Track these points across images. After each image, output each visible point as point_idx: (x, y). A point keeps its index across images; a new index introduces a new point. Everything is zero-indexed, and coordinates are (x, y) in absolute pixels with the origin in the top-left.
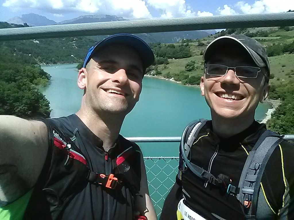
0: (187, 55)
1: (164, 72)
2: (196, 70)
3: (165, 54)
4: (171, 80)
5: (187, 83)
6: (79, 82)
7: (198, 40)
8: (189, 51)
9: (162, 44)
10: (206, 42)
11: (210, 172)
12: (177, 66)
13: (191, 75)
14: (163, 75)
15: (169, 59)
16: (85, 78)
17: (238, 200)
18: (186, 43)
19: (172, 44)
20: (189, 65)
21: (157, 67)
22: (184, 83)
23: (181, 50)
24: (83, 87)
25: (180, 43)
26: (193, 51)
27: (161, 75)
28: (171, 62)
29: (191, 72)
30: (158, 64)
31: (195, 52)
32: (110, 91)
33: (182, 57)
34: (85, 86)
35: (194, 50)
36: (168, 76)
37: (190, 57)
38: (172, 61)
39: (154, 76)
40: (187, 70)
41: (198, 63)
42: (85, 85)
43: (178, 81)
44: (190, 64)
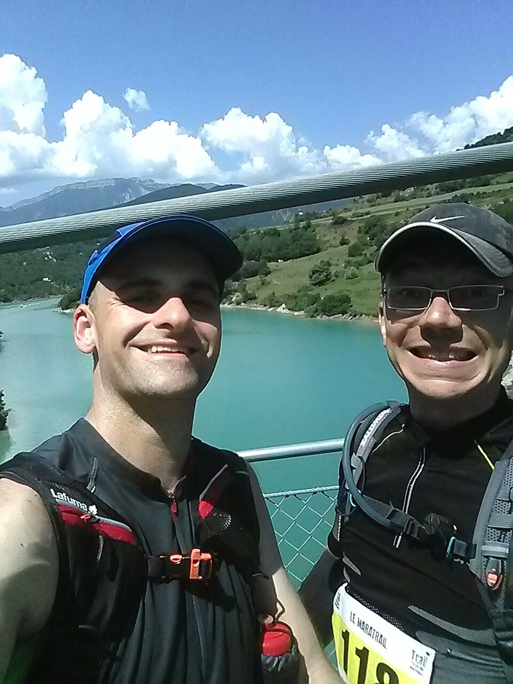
0: (311, 250)
1: (262, 294)
2: (334, 281)
3: (260, 252)
4: (279, 309)
5: (317, 313)
6: (78, 339)
7: (331, 211)
8: (314, 240)
9: (251, 230)
10: (350, 214)
11: (408, 512)
12: (290, 276)
13: (324, 293)
14: (259, 300)
15: (270, 262)
16: (90, 327)
17: (473, 573)
18: (304, 222)
19: (274, 227)
20: (317, 271)
21: (245, 283)
22: (312, 314)
23: (295, 240)
24: (90, 348)
25: (292, 223)
26: (322, 237)
27: (256, 301)
28: (275, 269)
29: (323, 286)
30: (247, 276)
31: (328, 241)
32: (154, 349)
33: (299, 255)
34: (93, 345)
35: (324, 236)
36: (273, 302)
37: (317, 253)
38: (277, 266)
39: (238, 307)
40: (314, 282)
41: (337, 265)
42: (93, 342)
43: (296, 311)
44: (319, 267)
